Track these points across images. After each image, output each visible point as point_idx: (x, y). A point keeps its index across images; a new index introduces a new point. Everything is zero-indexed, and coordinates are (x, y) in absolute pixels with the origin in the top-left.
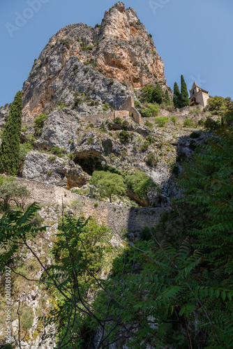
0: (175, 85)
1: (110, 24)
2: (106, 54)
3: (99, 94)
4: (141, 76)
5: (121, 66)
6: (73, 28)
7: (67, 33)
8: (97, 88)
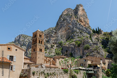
0: (96, 29)
1: (79, 10)
2: (79, 19)
3: (85, 31)
4: (86, 24)
5: (82, 22)
6: (69, 9)
7: (67, 11)
8: (84, 29)
